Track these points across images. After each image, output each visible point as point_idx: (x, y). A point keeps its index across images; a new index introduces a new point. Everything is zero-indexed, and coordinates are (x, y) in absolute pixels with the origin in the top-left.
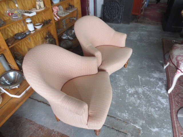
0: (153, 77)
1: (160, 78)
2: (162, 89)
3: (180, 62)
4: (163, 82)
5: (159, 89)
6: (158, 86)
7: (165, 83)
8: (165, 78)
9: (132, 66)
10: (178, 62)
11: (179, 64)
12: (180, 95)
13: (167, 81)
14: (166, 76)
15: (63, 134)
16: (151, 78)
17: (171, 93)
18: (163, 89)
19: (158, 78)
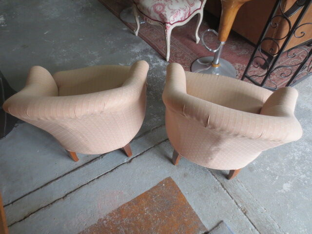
0: (135, 54)
1: (144, 50)
2: (158, 62)
3: (163, 13)
4: (151, 54)
5: (155, 64)
6: (151, 60)
7: (154, 52)
8: (149, 47)
9: (99, 56)
10: (161, 14)
11: (163, 16)
12: (178, 55)
13: (154, 48)
14: (146, 43)
15: (119, 208)
16: (136, 57)
17: (169, 60)
18: (159, 60)
19: (142, 52)
